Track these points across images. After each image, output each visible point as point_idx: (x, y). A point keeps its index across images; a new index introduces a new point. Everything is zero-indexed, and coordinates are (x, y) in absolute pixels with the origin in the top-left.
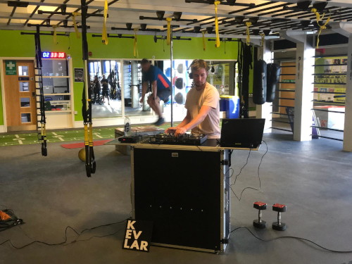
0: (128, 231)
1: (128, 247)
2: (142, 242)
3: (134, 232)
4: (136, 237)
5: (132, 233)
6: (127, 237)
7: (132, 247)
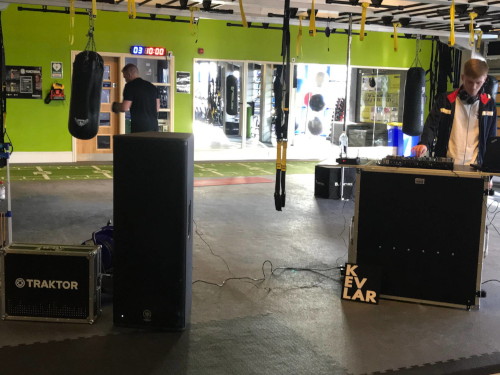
0: (347, 278)
1: (349, 297)
2: (368, 292)
3: (357, 279)
4: (360, 285)
5: (354, 280)
6: (346, 284)
7: (354, 298)
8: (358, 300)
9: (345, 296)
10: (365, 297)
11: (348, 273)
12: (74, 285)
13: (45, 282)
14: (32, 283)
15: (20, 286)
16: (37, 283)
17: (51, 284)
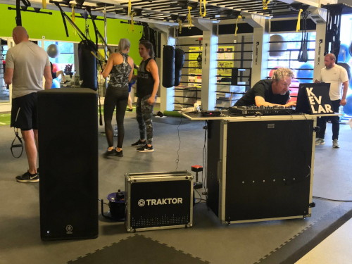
0: (310, 98)
2: (326, 106)
3: (315, 98)
4: (319, 102)
5: (314, 99)
6: (311, 103)
7: (319, 112)
10: (325, 110)
11: (309, 95)
12: (180, 200)
13: (159, 200)
14: (150, 202)
15: (141, 205)
16: (154, 202)
17: (164, 201)
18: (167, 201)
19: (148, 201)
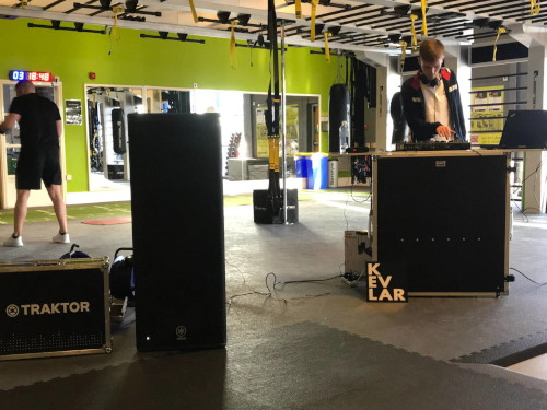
0: (370, 278)
1: (375, 298)
2: (395, 290)
3: (381, 278)
4: (385, 284)
5: (377, 279)
6: (371, 285)
7: (381, 298)
8: (385, 300)
9: (371, 297)
10: (392, 296)
11: (370, 273)
12: (85, 306)
13: (46, 306)
14: (29, 309)
15: (13, 315)
16: (35, 309)
17: (55, 308)
18: (61, 308)
19: (25, 307)
